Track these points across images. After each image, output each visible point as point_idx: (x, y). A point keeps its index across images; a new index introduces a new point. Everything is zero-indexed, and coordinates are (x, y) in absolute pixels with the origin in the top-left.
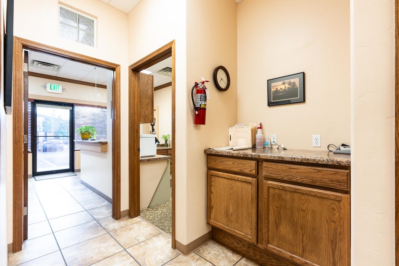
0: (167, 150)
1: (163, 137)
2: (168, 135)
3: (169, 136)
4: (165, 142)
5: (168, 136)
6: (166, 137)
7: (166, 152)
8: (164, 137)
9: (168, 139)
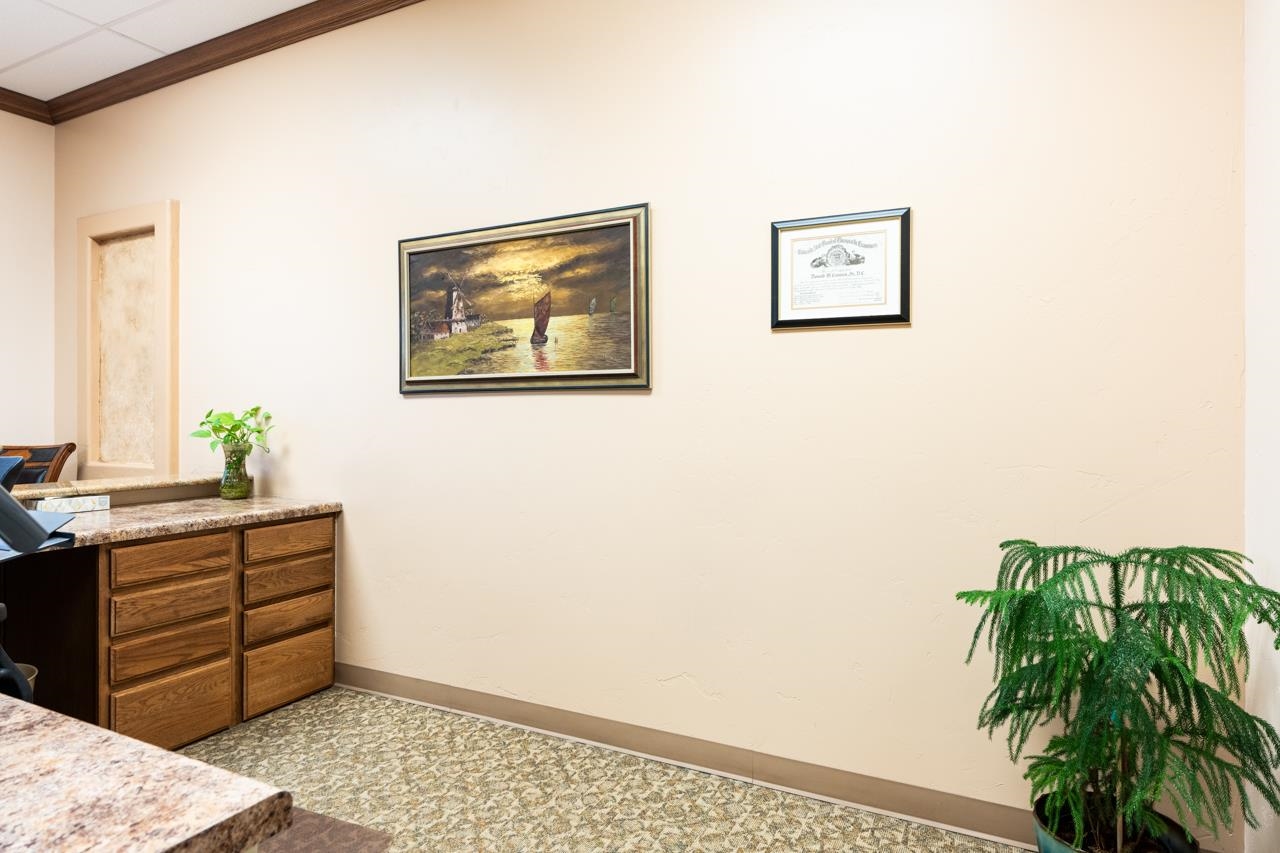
0: (241, 530)
1: (207, 428)
2: (257, 410)
3: (260, 417)
4: (229, 465)
5: (251, 423)
6: (235, 428)
7: (234, 546)
8: (217, 430)
9: (252, 439)
